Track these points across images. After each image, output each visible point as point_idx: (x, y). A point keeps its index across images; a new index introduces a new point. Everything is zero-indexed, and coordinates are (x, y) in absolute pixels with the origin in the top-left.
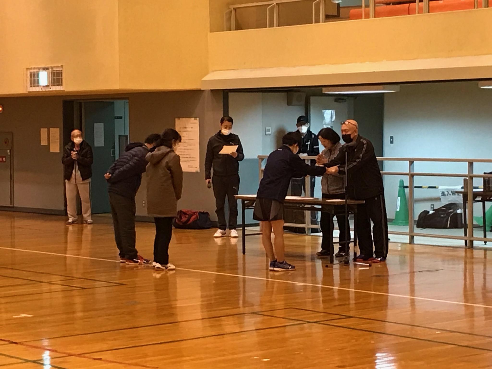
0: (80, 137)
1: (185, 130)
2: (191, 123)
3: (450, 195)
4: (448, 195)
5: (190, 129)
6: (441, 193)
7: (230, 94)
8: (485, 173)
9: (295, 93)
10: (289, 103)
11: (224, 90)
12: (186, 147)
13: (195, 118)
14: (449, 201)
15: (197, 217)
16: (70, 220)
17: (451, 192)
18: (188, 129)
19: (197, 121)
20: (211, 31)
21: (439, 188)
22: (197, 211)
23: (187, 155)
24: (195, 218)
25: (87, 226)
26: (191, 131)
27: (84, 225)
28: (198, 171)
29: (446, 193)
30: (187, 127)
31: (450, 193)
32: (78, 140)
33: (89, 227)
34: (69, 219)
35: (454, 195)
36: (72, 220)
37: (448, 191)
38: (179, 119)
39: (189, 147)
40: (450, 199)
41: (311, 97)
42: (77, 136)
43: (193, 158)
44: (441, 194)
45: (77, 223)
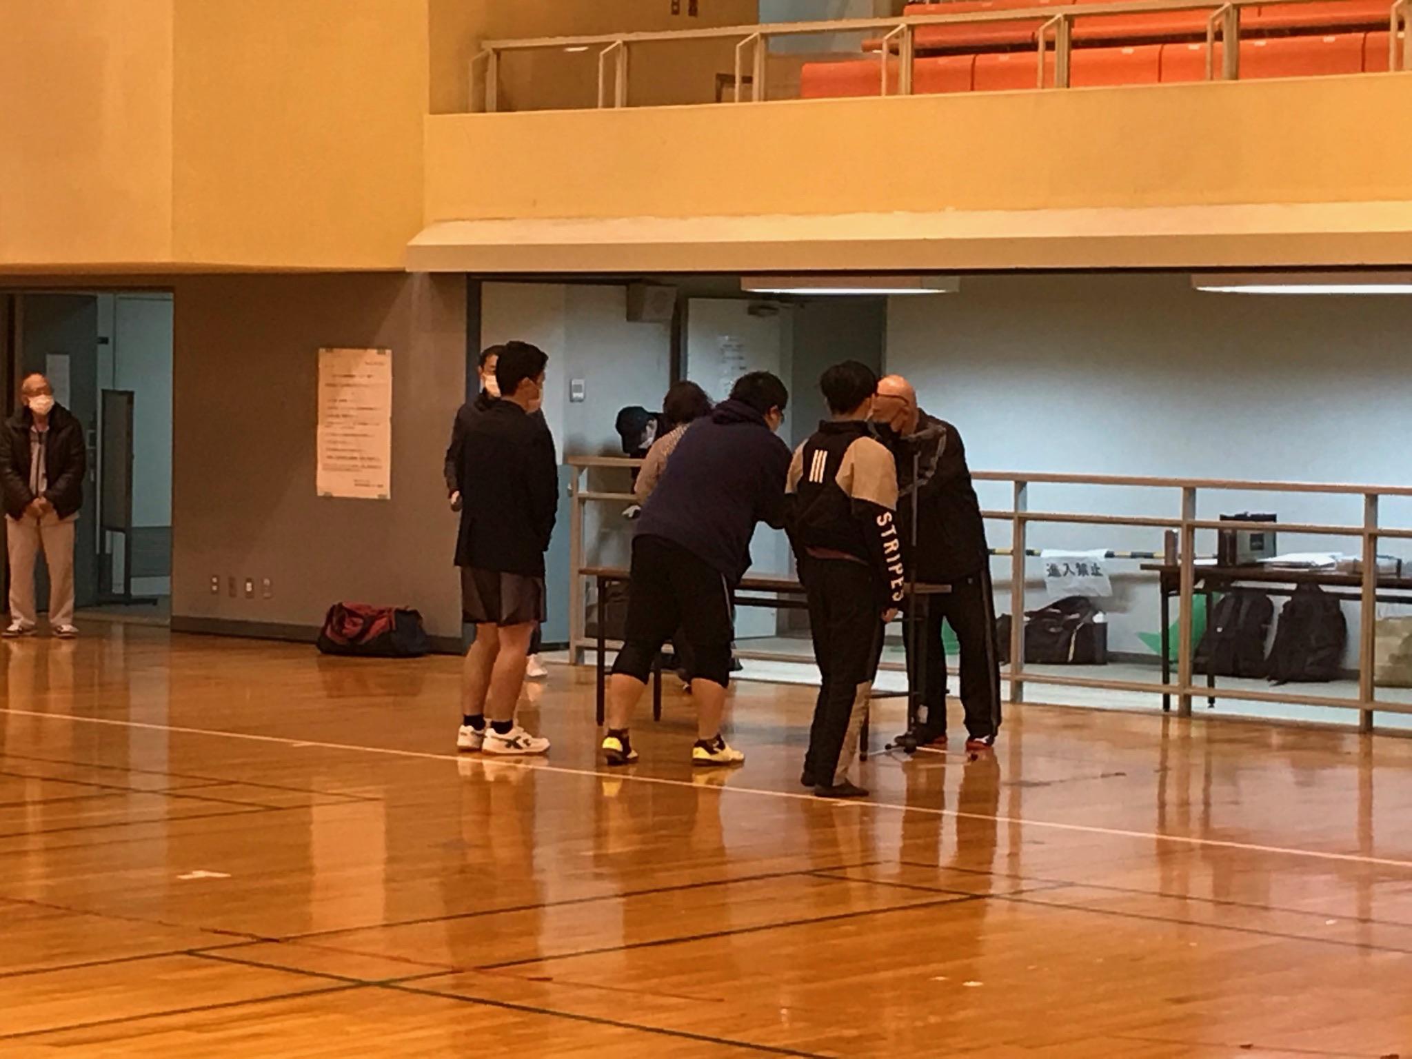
0: (45, 394)
1: (351, 381)
2: (367, 364)
3: (1073, 573)
4: (1065, 574)
5: (364, 381)
6: (1048, 568)
7: (484, 284)
8: (1223, 518)
9: (650, 288)
10: (633, 315)
11: (469, 275)
12: (350, 428)
13: (381, 348)
14: (1069, 590)
15: (390, 622)
16: (14, 627)
17: (1075, 566)
18: (356, 380)
19: (387, 358)
20: (432, 113)
21: (1043, 555)
22: (389, 606)
23: (353, 451)
24: (383, 628)
25: (60, 644)
26: (366, 386)
27: (54, 640)
28: (385, 496)
29: (1062, 569)
30: (353, 373)
31: (1073, 568)
32: (40, 404)
33: (66, 648)
34: (10, 623)
35: (1084, 575)
36: (20, 626)
37: (1067, 565)
38: (331, 351)
39: (358, 429)
40: (1071, 586)
41: (691, 301)
42: (38, 392)
43: (370, 459)
44: (1048, 570)
45: (33, 636)
